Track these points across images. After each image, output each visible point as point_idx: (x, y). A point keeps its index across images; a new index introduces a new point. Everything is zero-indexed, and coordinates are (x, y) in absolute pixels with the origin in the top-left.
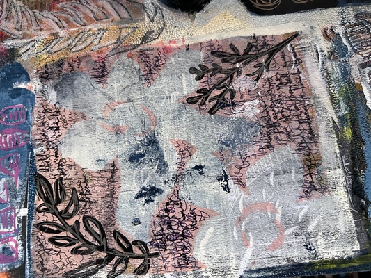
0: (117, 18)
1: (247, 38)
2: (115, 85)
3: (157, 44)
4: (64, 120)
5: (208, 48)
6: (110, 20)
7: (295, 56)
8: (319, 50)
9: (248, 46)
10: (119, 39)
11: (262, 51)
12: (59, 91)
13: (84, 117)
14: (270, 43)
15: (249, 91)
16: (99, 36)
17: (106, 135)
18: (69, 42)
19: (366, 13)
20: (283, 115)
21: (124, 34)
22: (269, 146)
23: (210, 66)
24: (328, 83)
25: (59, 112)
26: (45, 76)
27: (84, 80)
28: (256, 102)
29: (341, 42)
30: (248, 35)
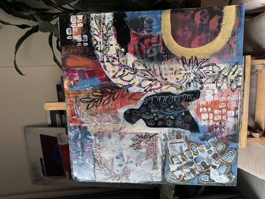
0: (113, 122)
1: (145, 133)
2: (113, 140)
3: (123, 131)
4: (101, 147)
5: (136, 134)
7: (156, 139)
8: (161, 138)
9: (145, 135)
10: (114, 128)
11: (148, 136)
12: (99, 140)
13: (106, 147)
14: (150, 135)
15: (144, 146)
16: (109, 126)
17: (111, 152)
18: (101, 127)
20: (151, 152)
23: (136, 138)
24: (162, 147)
25: (99, 145)
28: (145, 149)
29: (167, 137)
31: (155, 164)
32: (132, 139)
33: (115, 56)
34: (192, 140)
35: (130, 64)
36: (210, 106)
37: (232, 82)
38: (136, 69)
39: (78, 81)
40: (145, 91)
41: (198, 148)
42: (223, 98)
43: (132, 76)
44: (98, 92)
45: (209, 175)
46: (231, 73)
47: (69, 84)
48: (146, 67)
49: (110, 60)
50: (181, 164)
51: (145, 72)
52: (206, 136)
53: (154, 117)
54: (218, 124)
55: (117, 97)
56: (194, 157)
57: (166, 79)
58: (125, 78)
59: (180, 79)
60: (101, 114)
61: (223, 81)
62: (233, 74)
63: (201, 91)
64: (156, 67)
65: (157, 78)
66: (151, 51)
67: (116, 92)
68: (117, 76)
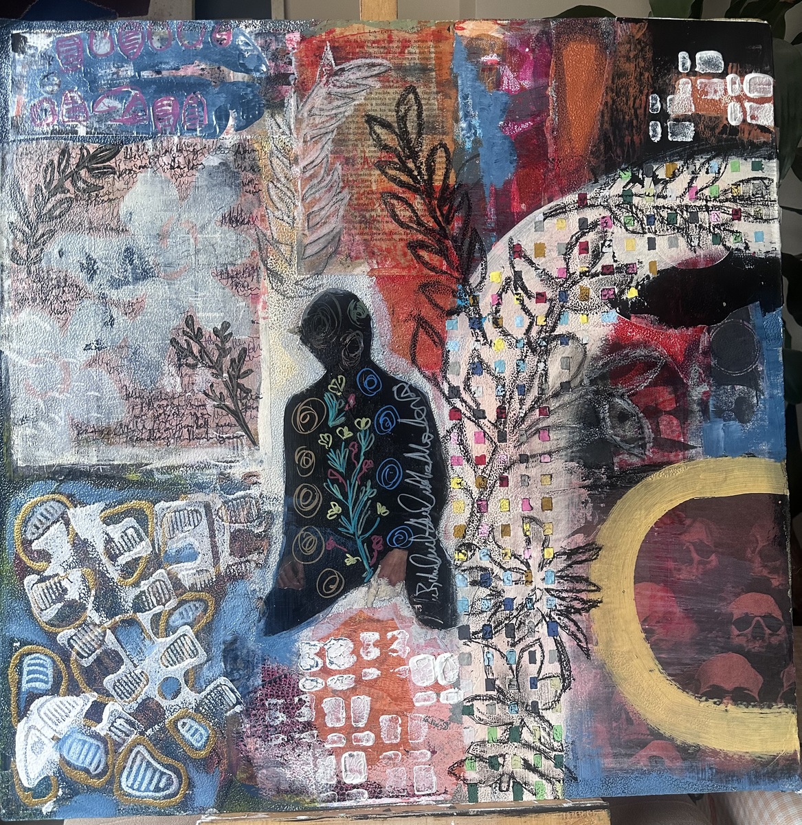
0: (306, 241)
1: (259, 389)
2: (218, 235)
3: (264, 287)
4: (182, 175)
5: (251, 346)
6: (306, 232)
7: (229, 438)
8: (232, 464)
9: (247, 389)
10: (278, 242)
11: (240, 404)
12: (218, 167)
13: (182, 199)
14: (248, 413)
15: (193, 384)
16: (285, 218)
17: (159, 223)
18: (282, 179)
19: (272, 523)
20: (160, 414)
21: (283, 248)
22: (128, 397)
23: (228, 345)
24: (192, 466)
25: (192, 168)
26: (241, 151)
27: (228, 199)
28: (179, 390)
29: (239, 489)
30: (262, 391)
31: (105, 434)
33: (606, 260)
34: (226, 605)
35: (572, 323)
36: (385, 675)
37: (493, 763)
38: (547, 352)
39: (498, 84)
40: (455, 392)
41: (191, 633)
42: (425, 729)
43: (519, 333)
44: (446, 176)
45: (54, 691)
46: (531, 757)
47: (484, 44)
48: (556, 395)
49: (591, 237)
50: (105, 559)
51: (535, 392)
52: (249, 664)
53: (332, 431)
54: (306, 714)
55: (425, 264)
56: (144, 618)
57: (504, 481)
58: (510, 299)
59: (506, 542)
60: (347, 184)
63: (455, 631)
64: (559, 439)
65: (510, 443)
66: (623, 417)
67: (446, 257)
68: (520, 264)
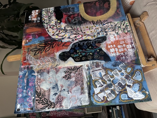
0: (52, 62)
1: (74, 66)
2: (51, 74)
3: (58, 67)
5: (67, 68)
7: (81, 70)
8: (85, 69)
10: (52, 66)
12: (40, 75)
13: (45, 80)
14: (77, 67)
15: (73, 76)
16: (48, 65)
17: (49, 84)
18: (43, 66)
19: (94, 62)
20: (79, 80)
23: (67, 71)
24: (86, 75)
25: (40, 79)
26: (38, 72)
27: (45, 73)
29: (89, 67)
31: (82, 89)
32: (64, 72)
33: (55, 25)
34: (107, 67)
35: (63, 27)
36: (114, 44)
37: (124, 29)
38: (67, 30)
40: (73, 40)
41: (113, 72)
42: (121, 38)
43: (64, 33)
44: (43, 44)
45: (127, 93)
46: (122, 25)
48: (72, 28)
49: (52, 27)
50: (103, 87)
51: (72, 31)
52: (116, 63)
53: (79, 55)
54: (122, 54)
55: (55, 46)
56: (112, 79)
57: (85, 33)
58: (60, 35)
59: (93, 31)
60: (44, 57)
61: (118, 29)
62: (124, 25)
63: (106, 36)
64: (78, 27)
65: (79, 33)
66: (75, 20)
67: (54, 43)
68: (55, 34)
